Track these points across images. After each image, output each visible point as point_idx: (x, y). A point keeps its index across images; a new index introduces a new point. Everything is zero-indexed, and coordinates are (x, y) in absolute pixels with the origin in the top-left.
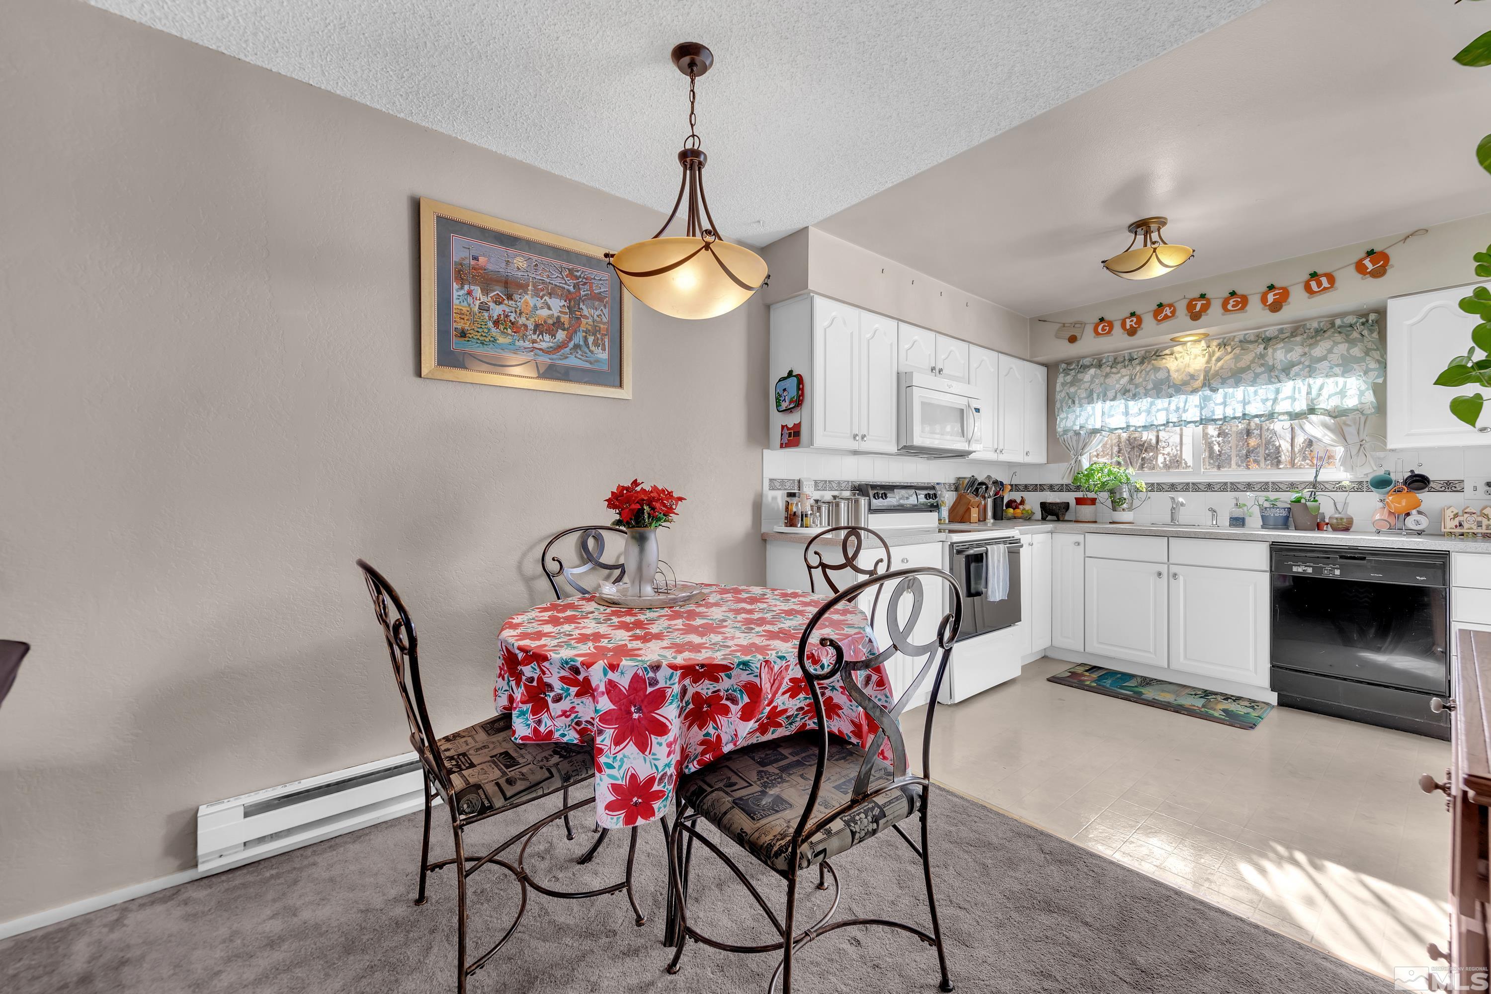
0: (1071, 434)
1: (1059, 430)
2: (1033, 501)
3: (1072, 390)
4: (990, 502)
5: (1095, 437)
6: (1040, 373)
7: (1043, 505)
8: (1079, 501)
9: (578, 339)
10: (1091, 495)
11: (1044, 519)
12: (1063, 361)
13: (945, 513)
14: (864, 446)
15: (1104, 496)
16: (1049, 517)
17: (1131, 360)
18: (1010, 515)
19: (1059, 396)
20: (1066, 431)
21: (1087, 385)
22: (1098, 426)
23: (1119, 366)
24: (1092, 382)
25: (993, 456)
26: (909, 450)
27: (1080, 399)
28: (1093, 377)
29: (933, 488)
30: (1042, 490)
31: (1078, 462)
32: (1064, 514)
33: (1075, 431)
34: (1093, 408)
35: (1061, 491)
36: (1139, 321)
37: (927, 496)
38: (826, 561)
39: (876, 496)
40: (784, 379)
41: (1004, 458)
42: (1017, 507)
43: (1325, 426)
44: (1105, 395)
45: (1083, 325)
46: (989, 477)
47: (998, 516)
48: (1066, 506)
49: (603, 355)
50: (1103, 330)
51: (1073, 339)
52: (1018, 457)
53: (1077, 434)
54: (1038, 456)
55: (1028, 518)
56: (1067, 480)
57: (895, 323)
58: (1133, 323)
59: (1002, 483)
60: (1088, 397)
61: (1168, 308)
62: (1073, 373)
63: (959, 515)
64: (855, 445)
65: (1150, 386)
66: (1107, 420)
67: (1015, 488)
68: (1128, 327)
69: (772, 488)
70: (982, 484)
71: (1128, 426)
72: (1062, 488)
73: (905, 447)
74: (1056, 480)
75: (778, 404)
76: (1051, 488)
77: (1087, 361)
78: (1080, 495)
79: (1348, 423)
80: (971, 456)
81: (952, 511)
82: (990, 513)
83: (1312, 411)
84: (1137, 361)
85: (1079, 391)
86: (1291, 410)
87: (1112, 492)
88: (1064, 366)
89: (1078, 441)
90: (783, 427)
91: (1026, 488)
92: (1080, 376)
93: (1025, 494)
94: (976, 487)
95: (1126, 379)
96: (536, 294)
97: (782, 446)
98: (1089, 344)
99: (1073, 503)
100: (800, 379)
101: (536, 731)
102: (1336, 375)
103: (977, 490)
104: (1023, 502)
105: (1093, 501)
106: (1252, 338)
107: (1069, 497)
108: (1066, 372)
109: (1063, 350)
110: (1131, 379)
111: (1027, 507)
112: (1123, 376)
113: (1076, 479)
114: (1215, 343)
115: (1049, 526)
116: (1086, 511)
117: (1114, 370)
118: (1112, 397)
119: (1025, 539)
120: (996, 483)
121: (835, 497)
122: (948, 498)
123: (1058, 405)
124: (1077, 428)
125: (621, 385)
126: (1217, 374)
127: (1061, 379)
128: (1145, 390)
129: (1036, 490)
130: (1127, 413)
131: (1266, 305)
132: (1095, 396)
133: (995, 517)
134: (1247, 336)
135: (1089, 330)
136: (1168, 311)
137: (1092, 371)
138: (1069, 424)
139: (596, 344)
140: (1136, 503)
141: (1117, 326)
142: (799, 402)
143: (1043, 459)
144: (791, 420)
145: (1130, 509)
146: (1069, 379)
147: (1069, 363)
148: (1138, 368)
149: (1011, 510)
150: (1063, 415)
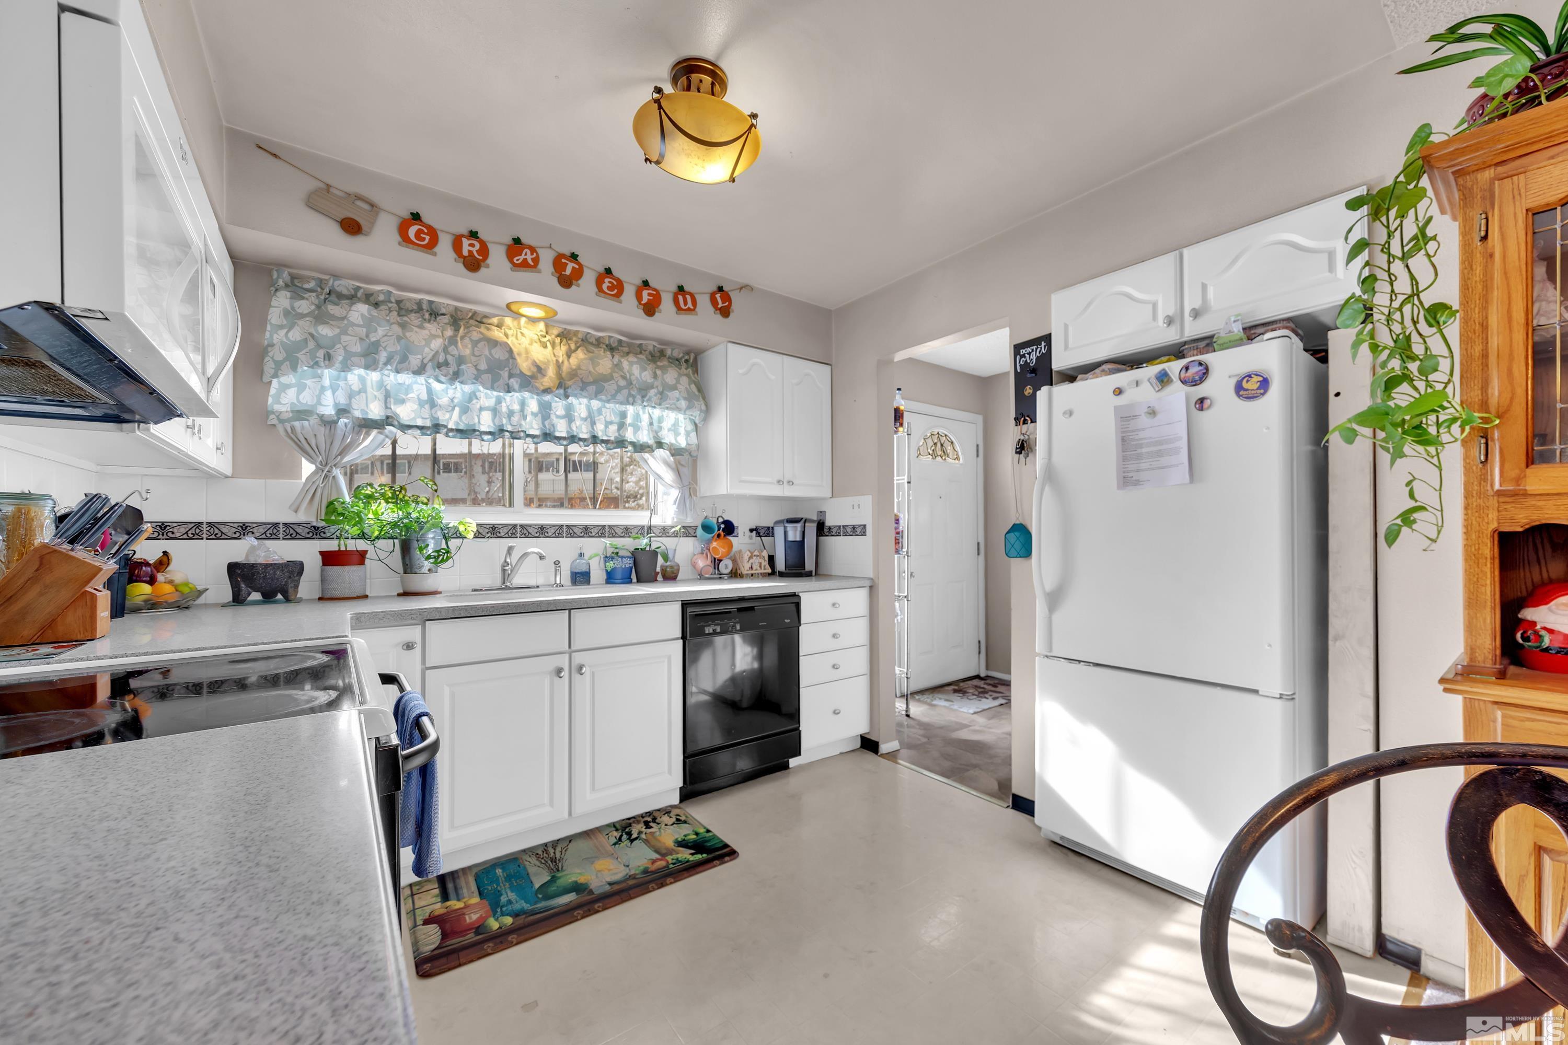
0: (312, 419)
1: (277, 408)
2: (206, 561)
5: (368, 434)
7: (232, 570)
8: (329, 559)
11: (242, 600)
16: (257, 596)
20: (299, 413)
22: (377, 413)
24: (367, 327)
27: (349, 355)
28: (368, 320)
30: (233, 535)
32: (290, 587)
33: (321, 417)
34: (373, 378)
35: (274, 537)
36: (484, 251)
43: (666, 463)
44: (404, 359)
45: (376, 206)
48: (296, 569)
50: (418, 234)
51: (351, 227)
53: (328, 421)
54: (227, 458)
58: (474, 250)
60: (365, 355)
61: (528, 251)
62: (313, 298)
65: (483, 366)
66: (397, 406)
68: (465, 253)
72: (291, 532)
74: (258, 513)
76: (256, 531)
77: (342, 286)
78: (330, 545)
79: (683, 463)
83: (660, 445)
84: (445, 319)
85: (344, 338)
86: (635, 440)
88: (285, 276)
92: (333, 309)
93: (186, 546)
98: (384, 254)
99: (311, 562)
102: (678, 409)
104: (164, 561)
105: (360, 558)
106: (593, 340)
108: (295, 291)
110: (447, 346)
112: (434, 337)
114: (555, 331)
118: (416, 368)
123: (278, 354)
124: (329, 410)
126: (573, 374)
128: (478, 370)
131: (640, 304)
132: (383, 356)
134: (588, 336)
135: (388, 224)
136: (527, 256)
141: (445, 245)
143: (228, 466)
147: (297, 276)
149: (144, 588)
150: (288, 379)
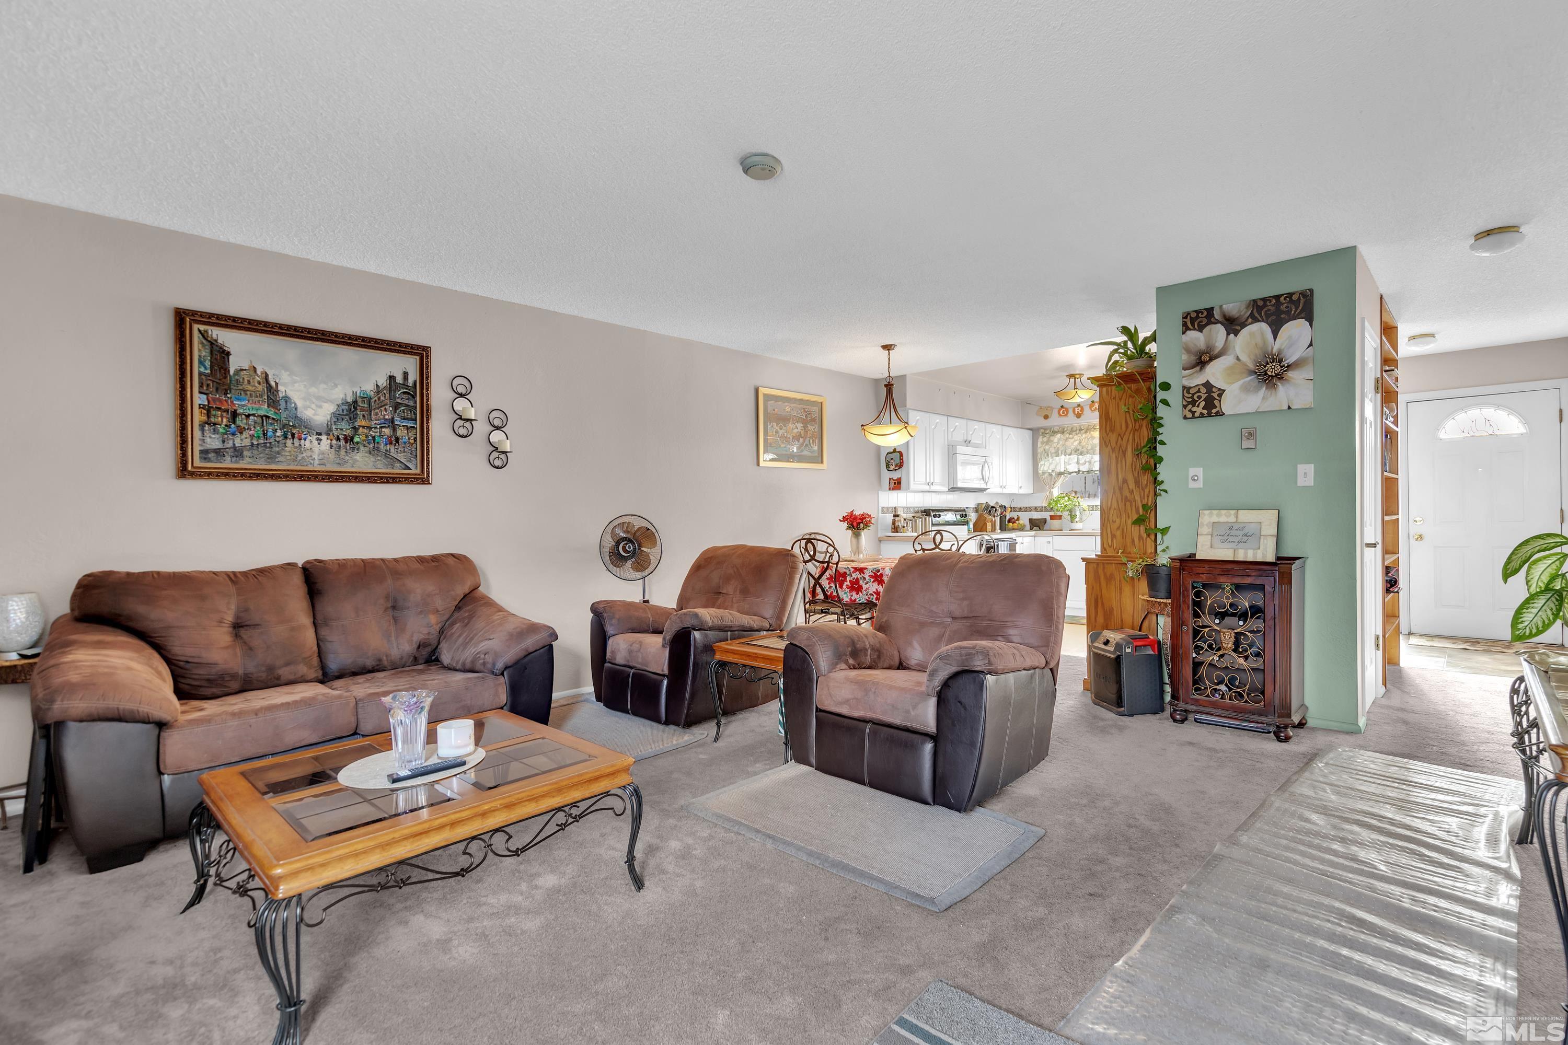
0: (1046, 475)
1: (1040, 472)
2: (1025, 518)
3: (1047, 447)
4: (998, 519)
5: (1060, 476)
6: (1027, 434)
7: (1031, 520)
8: (1052, 517)
9: (807, 442)
10: (1059, 514)
11: (1031, 529)
12: (1042, 428)
13: (971, 527)
14: (934, 488)
15: (1066, 514)
16: (1035, 528)
17: (1081, 430)
18: (1010, 527)
19: (1040, 450)
20: (1044, 473)
21: (1055, 444)
22: (1062, 471)
23: (1074, 433)
24: (1058, 443)
25: (999, 490)
26: (954, 489)
27: (1051, 453)
28: (1059, 440)
29: (965, 510)
30: (1030, 511)
31: (1051, 493)
32: (1043, 526)
33: (1049, 473)
34: (1060, 459)
35: (1042, 511)
36: (1082, 410)
37: (962, 516)
38: (924, 547)
39: (935, 516)
40: (891, 453)
41: (1006, 491)
42: (1014, 522)
44: (1066, 451)
45: (1052, 408)
46: (997, 503)
47: (1003, 528)
48: (1045, 521)
49: (816, 448)
50: (1063, 413)
51: (1046, 417)
52: (1015, 490)
53: (1050, 475)
54: (1027, 489)
55: (1022, 529)
56: (1045, 504)
57: (945, 418)
58: (1079, 411)
59: (1005, 507)
60: (1056, 452)
62: (1047, 435)
63: (979, 527)
64: (927, 488)
66: (1068, 467)
67: (1013, 509)
68: (1076, 413)
69: (883, 512)
70: (993, 507)
71: (1079, 471)
72: (1043, 509)
73: (952, 488)
74: (1038, 504)
75: (888, 466)
76: (1036, 509)
77: (1056, 429)
78: (1052, 513)
80: (987, 491)
81: (975, 525)
82: (998, 527)
84: (1083, 431)
85: (1051, 448)
87: (1070, 511)
88: (1042, 430)
89: (1051, 479)
90: (890, 479)
91: (1020, 509)
92: (1052, 438)
93: (1020, 514)
94: (990, 509)
95: (1077, 442)
96: (793, 423)
97: (890, 489)
98: (1055, 421)
99: (1048, 518)
100: (901, 454)
101: (851, 599)
103: (990, 511)
104: (1018, 519)
105: (1060, 517)
107: (1046, 515)
108: (1044, 434)
109: (1040, 422)
110: (1080, 442)
111: (1021, 522)
112: (1075, 441)
113: (1050, 504)
115: (1033, 533)
116: (1056, 523)
117: (1071, 436)
119: (1019, 540)
120: (1001, 506)
121: (913, 517)
122: (973, 517)
123: (1039, 456)
124: (1050, 471)
125: (822, 462)
127: (1040, 439)
128: (1087, 450)
129: (1026, 511)
130: (1078, 463)
132: (1060, 451)
133: (1001, 529)
135: (1055, 412)
137: (1059, 436)
138: (1046, 469)
139: (813, 443)
140: (1084, 517)
141: (1071, 411)
142: (900, 465)
143: (1031, 491)
144: (895, 475)
145: (1081, 521)
146: (1045, 439)
147: (1045, 429)
148: (1084, 435)
149: (1011, 524)
150: (1042, 463)
